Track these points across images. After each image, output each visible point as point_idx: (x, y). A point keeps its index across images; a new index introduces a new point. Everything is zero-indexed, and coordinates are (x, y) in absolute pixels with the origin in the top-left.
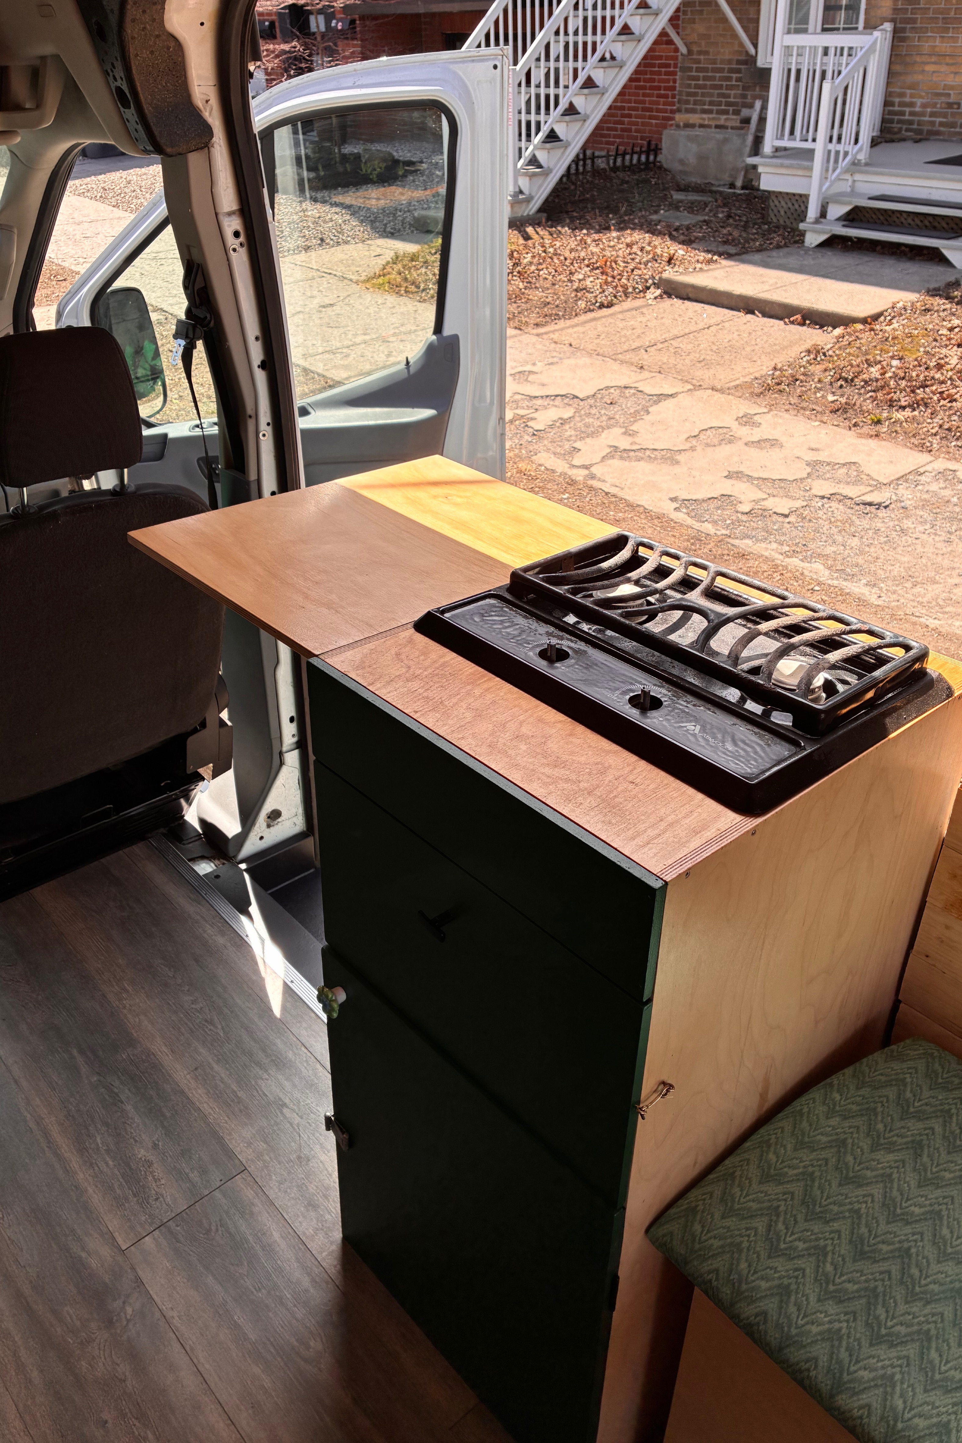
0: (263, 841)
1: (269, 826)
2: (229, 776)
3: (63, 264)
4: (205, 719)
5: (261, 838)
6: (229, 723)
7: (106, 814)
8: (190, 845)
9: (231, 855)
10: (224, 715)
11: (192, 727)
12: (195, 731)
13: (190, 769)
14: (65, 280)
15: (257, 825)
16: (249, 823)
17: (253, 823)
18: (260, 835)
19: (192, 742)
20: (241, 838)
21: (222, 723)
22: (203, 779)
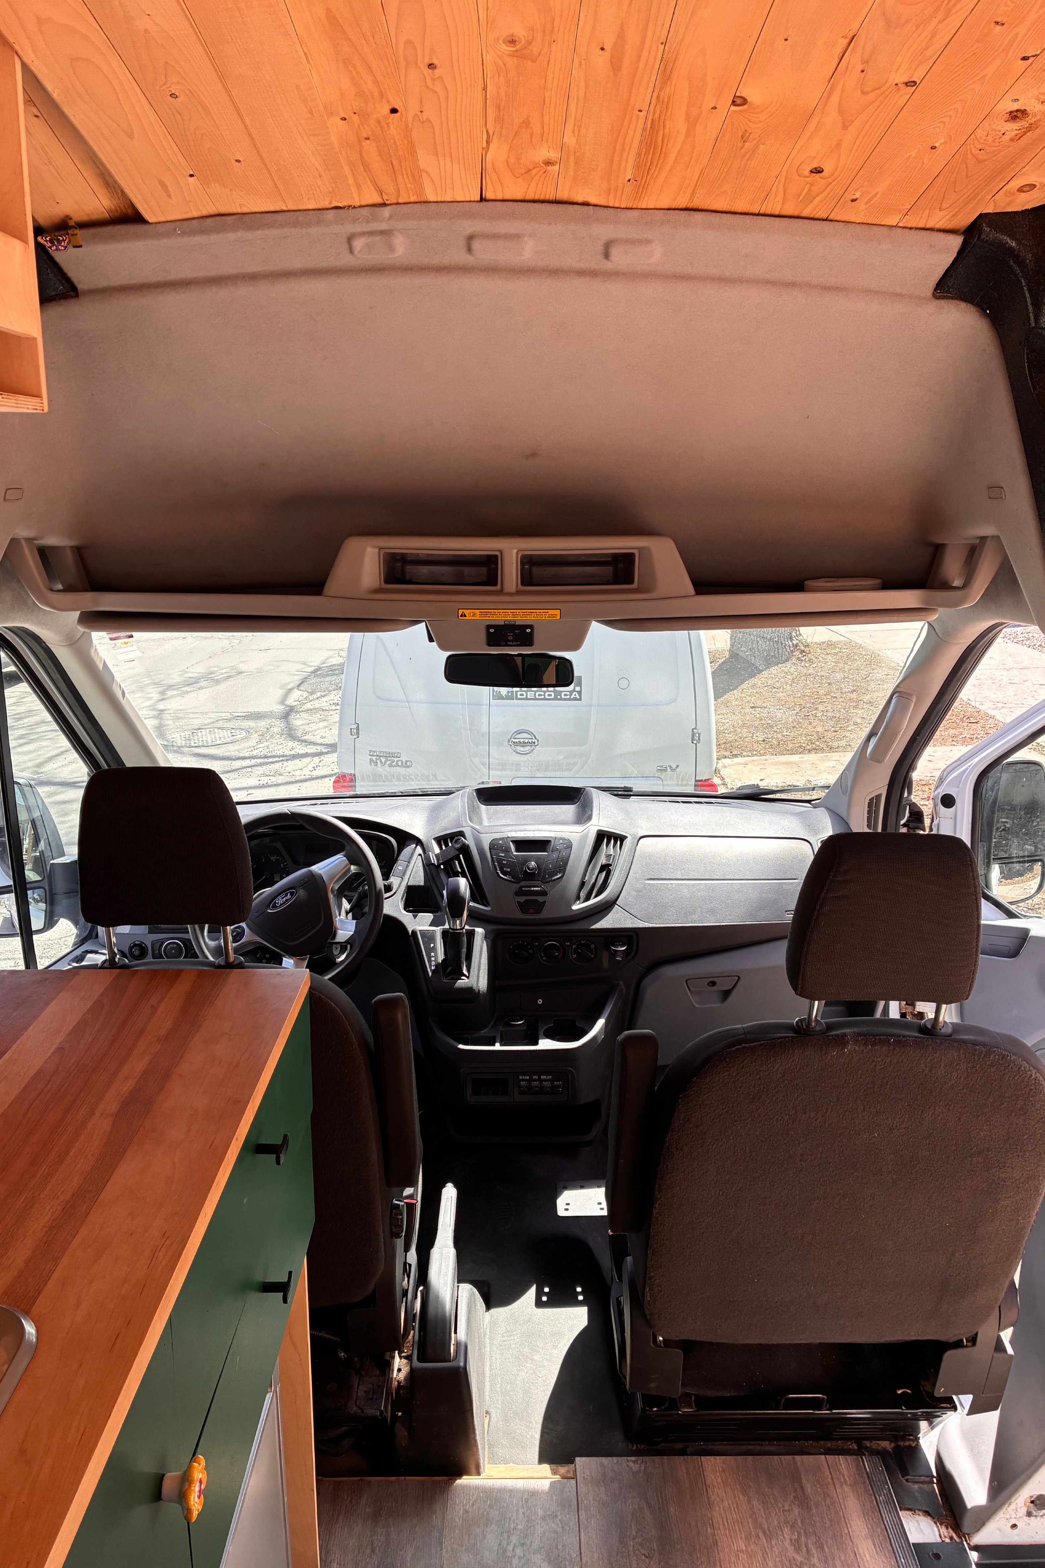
0: (1015, 1531)
1: (1029, 1514)
2: (992, 1418)
3: (980, 707)
4: (976, 1334)
5: (1014, 1526)
6: (1010, 1350)
7: (816, 1404)
8: (916, 1486)
9: (965, 1530)
10: (1006, 1335)
11: (956, 1339)
12: (958, 1344)
13: (940, 1391)
14: (976, 723)
15: (1013, 1506)
16: (1001, 1498)
17: (1007, 1500)
18: (1013, 1522)
19: (949, 1357)
20: (985, 1515)
21: (999, 1346)
22: (955, 1408)
